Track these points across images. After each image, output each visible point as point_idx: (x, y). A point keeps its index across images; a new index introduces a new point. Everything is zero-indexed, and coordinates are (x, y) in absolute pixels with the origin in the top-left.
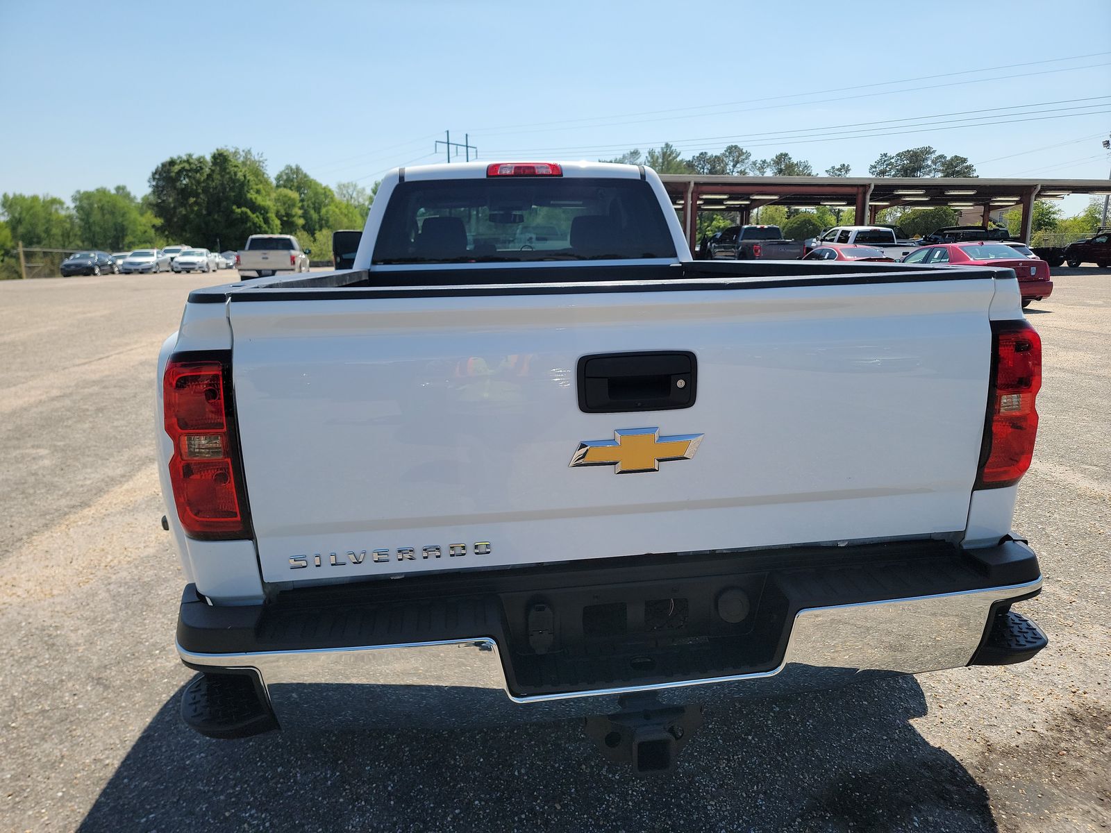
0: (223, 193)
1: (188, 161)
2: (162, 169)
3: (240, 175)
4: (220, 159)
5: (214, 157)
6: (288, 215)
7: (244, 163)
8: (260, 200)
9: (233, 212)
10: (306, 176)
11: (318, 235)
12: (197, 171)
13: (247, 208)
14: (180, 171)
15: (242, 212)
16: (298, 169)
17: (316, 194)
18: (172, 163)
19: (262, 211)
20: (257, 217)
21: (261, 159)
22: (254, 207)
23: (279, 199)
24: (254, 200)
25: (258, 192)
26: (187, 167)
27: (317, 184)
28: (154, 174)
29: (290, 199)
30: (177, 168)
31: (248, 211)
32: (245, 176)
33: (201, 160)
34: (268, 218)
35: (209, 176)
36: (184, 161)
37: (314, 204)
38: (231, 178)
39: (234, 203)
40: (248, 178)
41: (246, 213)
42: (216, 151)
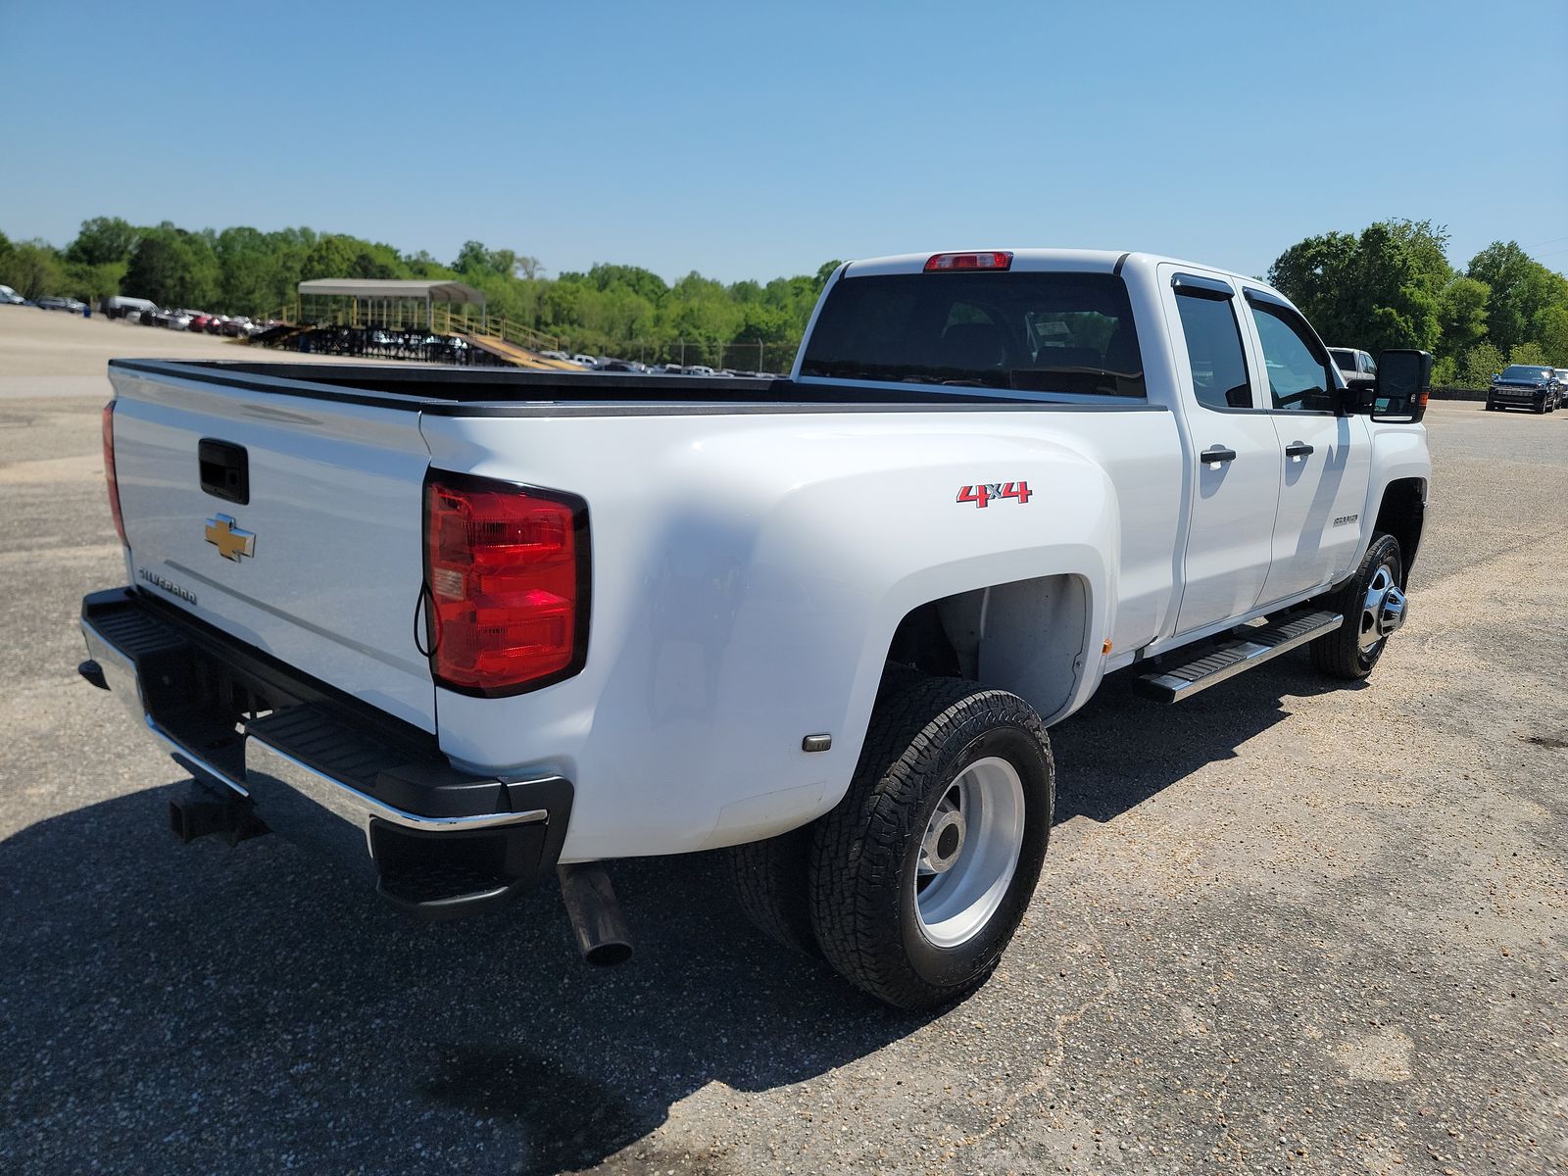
0: (1365, 286)
1: (1328, 243)
2: (1290, 255)
3: (1398, 260)
4: (1376, 237)
5: (1366, 235)
6: (1462, 319)
7: (1412, 243)
8: (1418, 296)
9: (1371, 313)
10: (1524, 258)
11: (1515, 351)
12: (1336, 256)
13: (1392, 308)
14: (1314, 257)
15: (1385, 313)
16: (1513, 247)
17: (1534, 286)
18: (1307, 245)
19: (1417, 312)
20: (1406, 322)
21: (1441, 235)
22: (1405, 306)
23: (1454, 295)
24: (1408, 296)
25: (1419, 284)
26: (1324, 249)
27: (1540, 270)
28: (1279, 261)
29: (1473, 294)
30: (1312, 251)
31: (1394, 312)
32: (1404, 261)
33: (1347, 241)
34: (1424, 322)
35: (1352, 261)
36: (1323, 243)
37: (1525, 303)
38: (1383, 264)
39: (1376, 301)
40: (1408, 263)
41: (1391, 314)
42: (1371, 227)
